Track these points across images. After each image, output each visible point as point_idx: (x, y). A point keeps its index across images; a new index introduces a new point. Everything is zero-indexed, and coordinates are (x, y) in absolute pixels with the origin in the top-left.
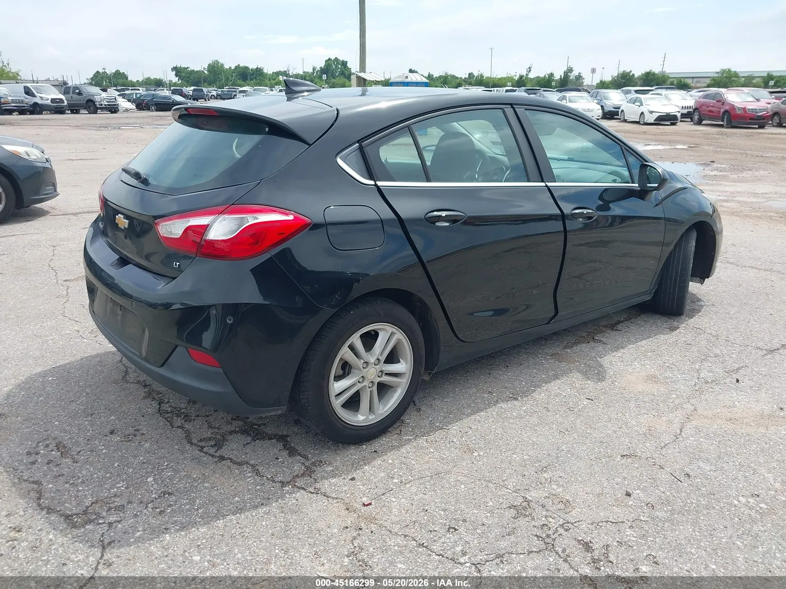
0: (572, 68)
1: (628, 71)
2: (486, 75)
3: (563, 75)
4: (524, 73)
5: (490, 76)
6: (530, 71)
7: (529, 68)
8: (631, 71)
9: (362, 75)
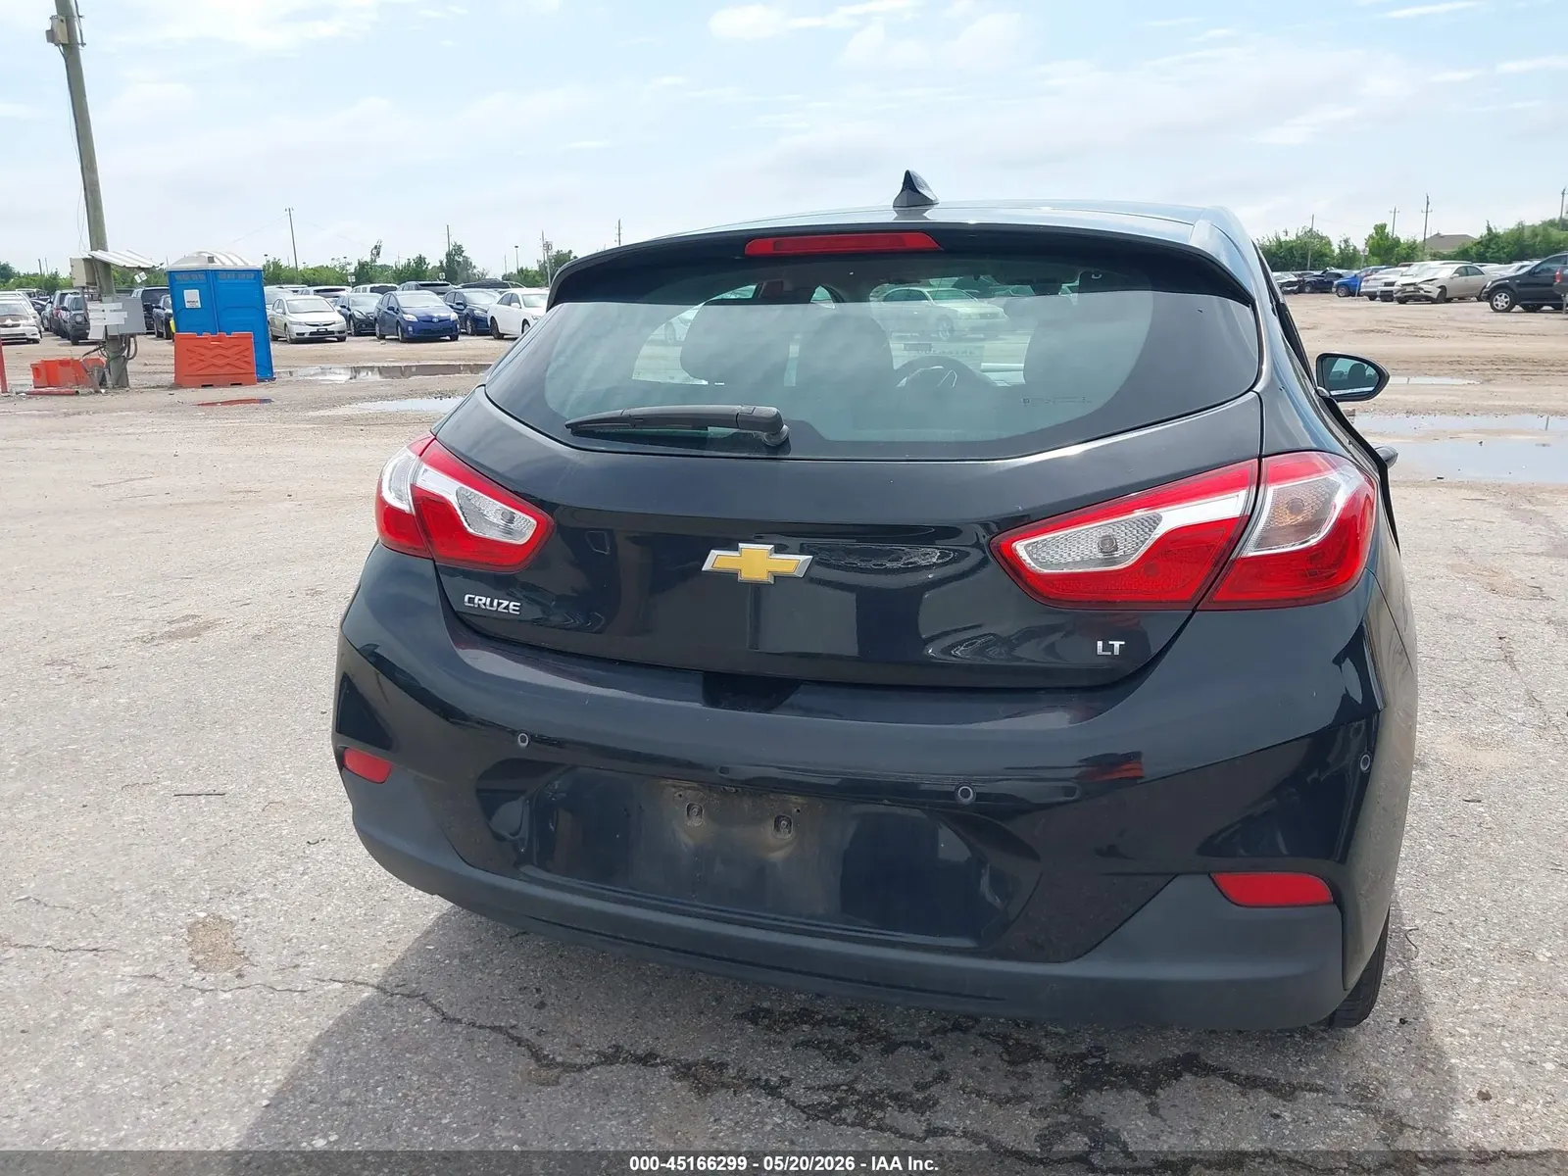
0: (460, 247)
1: (565, 251)
2: (286, 262)
3: (445, 261)
4: (367, 258)
5: (293, 265)
6: (378, 254)
7: (376, 247)
8: (570, 252)
9: (99, 254)
